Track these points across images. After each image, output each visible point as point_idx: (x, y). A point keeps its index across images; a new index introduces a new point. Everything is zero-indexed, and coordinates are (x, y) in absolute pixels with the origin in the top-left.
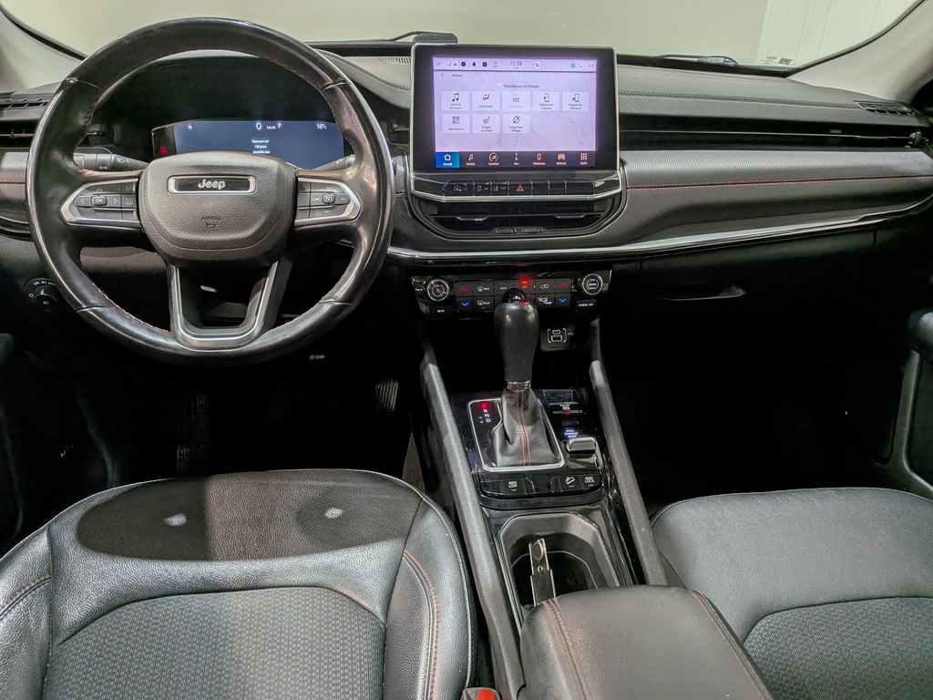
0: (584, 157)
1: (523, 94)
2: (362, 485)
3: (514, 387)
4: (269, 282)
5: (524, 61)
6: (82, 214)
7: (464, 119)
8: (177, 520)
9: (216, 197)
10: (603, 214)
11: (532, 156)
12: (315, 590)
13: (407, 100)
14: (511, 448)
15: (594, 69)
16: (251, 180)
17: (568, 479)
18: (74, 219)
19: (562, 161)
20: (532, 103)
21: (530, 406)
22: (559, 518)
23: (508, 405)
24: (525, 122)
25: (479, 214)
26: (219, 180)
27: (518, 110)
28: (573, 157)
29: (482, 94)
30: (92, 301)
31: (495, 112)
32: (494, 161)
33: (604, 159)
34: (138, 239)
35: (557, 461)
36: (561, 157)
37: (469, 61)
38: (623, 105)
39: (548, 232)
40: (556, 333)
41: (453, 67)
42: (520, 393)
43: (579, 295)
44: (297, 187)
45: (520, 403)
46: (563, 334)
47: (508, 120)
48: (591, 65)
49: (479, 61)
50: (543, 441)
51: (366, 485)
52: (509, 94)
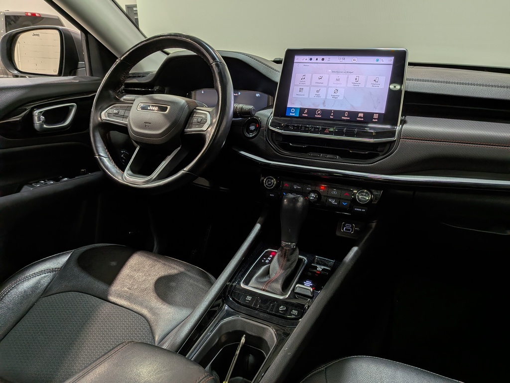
0: (376, 116)
1: (343, 77)
3: (287, 246)
5: (346, 57)
6: (109, 116)
7: (306, 89)
10: (380, 153)
11: (342, 113)
13: (277, 78)
15: (392, 62)
16: (169, 107)
17: (282, 307)
18: (105, 118)
19: (361, 117)
20: (347, 82)
23: (279, 255)
24: (341, 94)
25: (304, 144)
26: (156, 106)
27: (338, 85)
28: (368, 117)
29: (318, 76)
31: (325, 86)
32: (318, 114)
33: (390, 116)
35: (282, 295)
36: (361, 115)
37: (314, 58)
39: (341, 160)
40: (348, 226)
41: (305, 61)
42: (286, 250)
44: (191, 113)
45: (286, 256)
46: (352, 227)
47: (331, 91)
48: (390, 60)
49: (320, 58)
52: (335, 76)
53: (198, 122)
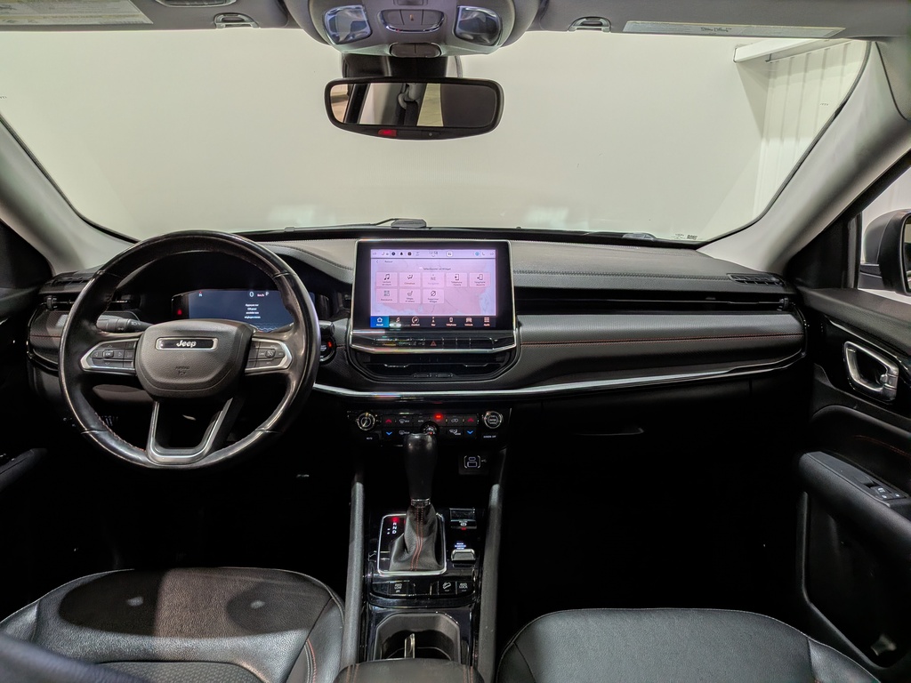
0: (487, 320)
1: (439, 275)
2: (285, 583)
3: (417, 503)
4: (222, 415)
5: (439, 251)
6: (95, 363)
7: (393, 292)
8: (136, 601)
9: (187, 351)
10: (502, 364)
11: (446, 319)
12: (229, 666)
13: (351, 278)
14: (406, 556)
15: (494, 256)
16: (215, 340)
17: (445, 584)
18: (89, 367)
19: (469, 323)
20: (445, 281)
21: (430, 521)
22: (431, 617)
23: (410, 519)
24: (440, 296)
25: (404, 363)
26: (191, 341)
27: (434, 286)
28: (478, 321)
29: (408, 275)
30: (92, 426)
31: (417, 288)
32: (415, 323)
33: (503, 321)
34: (132, 380)
35: (439, 569)
36: (470, 320)
37: (398, 252)
38: (517, 280)
39: (457, 377)
40: (472, 460)
41: (385, 256)
42: (420, 509)
43: (482, 428)
44: (250, 345)
45: (421, 517)
46: (477, 460)
47: (427, 293)
48: (492, 253)
49: (406, 252)
50: (431, 552)
51: (290, 583)
52: (428, 275)
53: (269, 357)
